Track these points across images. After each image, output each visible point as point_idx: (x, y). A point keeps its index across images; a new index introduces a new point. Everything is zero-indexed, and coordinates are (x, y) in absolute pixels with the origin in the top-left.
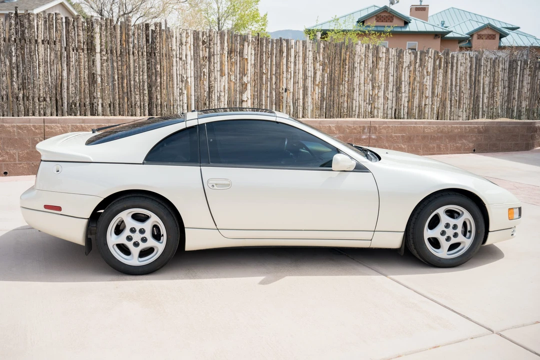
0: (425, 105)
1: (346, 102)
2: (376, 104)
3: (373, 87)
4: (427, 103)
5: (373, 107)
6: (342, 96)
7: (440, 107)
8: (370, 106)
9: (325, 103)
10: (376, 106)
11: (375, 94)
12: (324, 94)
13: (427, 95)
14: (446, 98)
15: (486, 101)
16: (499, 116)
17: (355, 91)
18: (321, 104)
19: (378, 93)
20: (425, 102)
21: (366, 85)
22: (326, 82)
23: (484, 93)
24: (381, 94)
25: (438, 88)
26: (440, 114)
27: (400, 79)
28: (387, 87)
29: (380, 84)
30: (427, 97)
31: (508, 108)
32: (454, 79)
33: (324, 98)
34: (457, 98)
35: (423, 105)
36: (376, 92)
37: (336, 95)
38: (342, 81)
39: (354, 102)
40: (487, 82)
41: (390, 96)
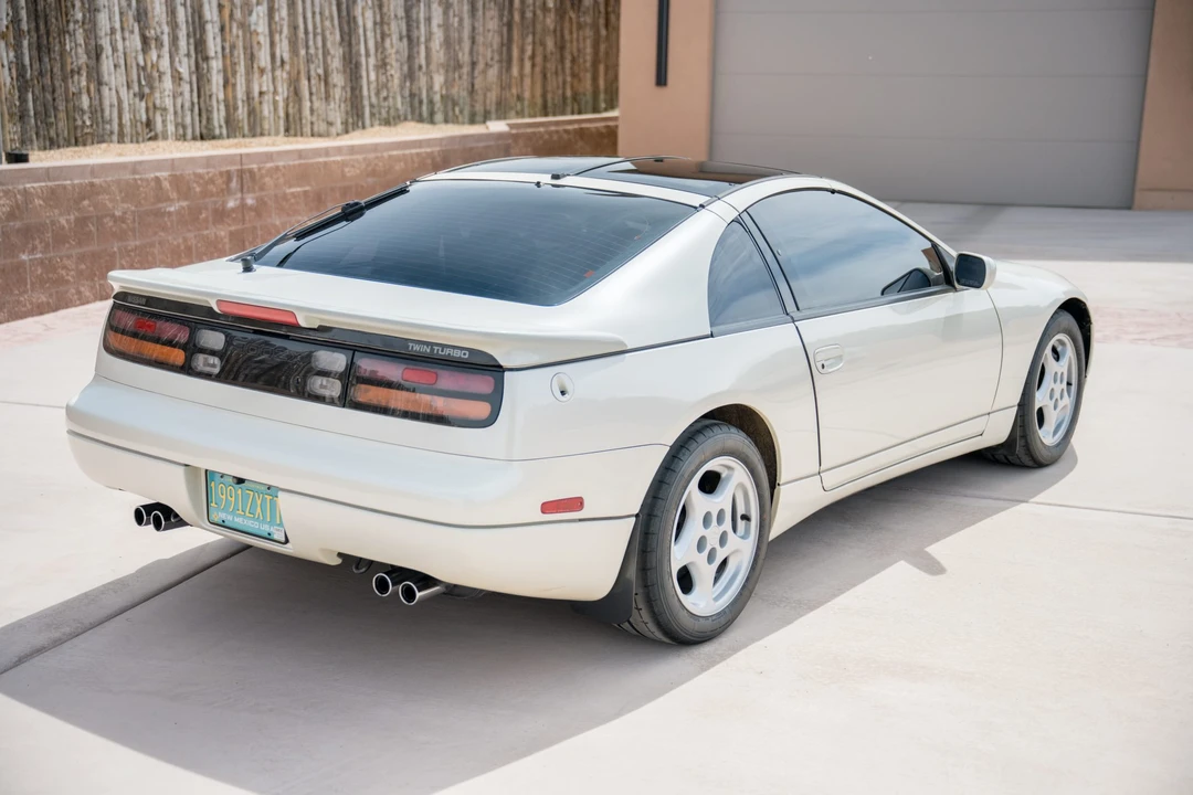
0: (261, 93)
1: (84, 91)
2: (157, 95)
3: (145, 40)
4: (264, 89)
5: (151, 105)
6: (72, 71)
7: (291, 99)
8: (143, 104)
9: (30, 96)
10: (158, 102)
11: (152, 66)
12: (24, 66)
13: (263, 64)
14: (299, 73)
15: (373, 76)
16: (399, 117)
17: (104, 56)
18: (23, 100)
19: (157, 62)
20: (261, 86)
21: (127, 35)
22: (25, 27)
23: (367, 55)
24: (165, 64)
25: (281, 40)
26: (291, 118)
27: (200, 17)
28: (174, 40)
29: (159, 30)
30: (262, 71)
31: (412, 95)
32: (309, 15)
33: (27, 81)
34: (321, 71)
35: (256, 94)
36: (155, 58)
37: (57, 70)
38: (68, 22)
39: (105, 90)
40: (370, 25)
41: (184, 70)
